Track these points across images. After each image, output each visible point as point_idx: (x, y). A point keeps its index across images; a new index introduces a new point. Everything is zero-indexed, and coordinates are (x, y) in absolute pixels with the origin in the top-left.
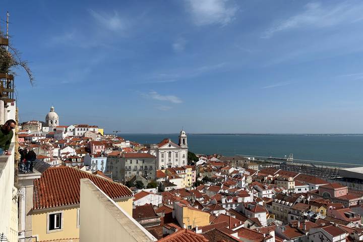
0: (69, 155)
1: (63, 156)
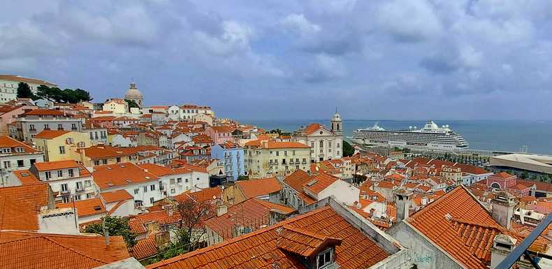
0: (186, 145)
1: (177, 146)
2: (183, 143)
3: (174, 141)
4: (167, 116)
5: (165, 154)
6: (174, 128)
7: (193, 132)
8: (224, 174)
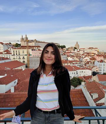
0: (87, 61)
1: (85, 61)
2: (87, 60)
3: (84, 59)
4: (84, 51)
5: (81, 63)
6: (85, 55)
7: (90, 56)
8: (98, 72)
